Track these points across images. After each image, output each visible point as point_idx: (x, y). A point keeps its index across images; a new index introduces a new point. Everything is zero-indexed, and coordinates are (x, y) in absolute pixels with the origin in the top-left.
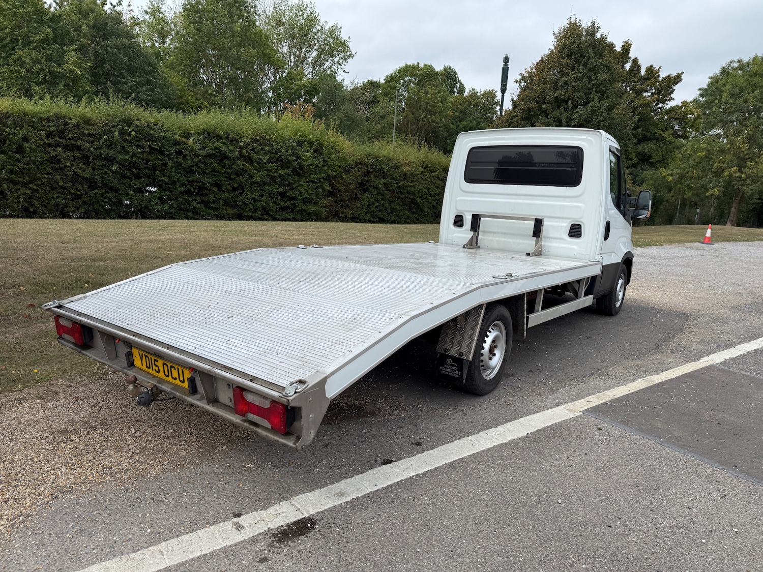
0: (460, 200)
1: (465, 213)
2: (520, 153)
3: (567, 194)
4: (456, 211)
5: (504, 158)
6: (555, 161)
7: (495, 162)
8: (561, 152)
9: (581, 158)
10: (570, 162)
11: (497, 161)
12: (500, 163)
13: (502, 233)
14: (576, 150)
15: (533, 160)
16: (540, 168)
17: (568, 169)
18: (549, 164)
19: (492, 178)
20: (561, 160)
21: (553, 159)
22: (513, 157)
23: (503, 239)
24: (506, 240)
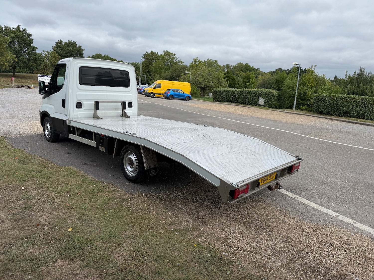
0: (79, 94)
1: (82, 101)
2: (106, 72)
3: (126, 90)
4: (77, 100)
5: (99, 73)
6: (120, 76)
7: (95, 75)
8: (122, 72)
9: (128, 76)
10: (126, 77)
11: (96, 75)
12: (97, 76)
13: (103, 109)
14: (126, 72)
15: (112, 75)
16: (115, 79)
17: (125, 80)
18: (119, 78)
19: (94, 83)
20: (122, 76)
21: (119, 76)
22: (103, 73)
23: (104, 112)
24: (105, 112)
